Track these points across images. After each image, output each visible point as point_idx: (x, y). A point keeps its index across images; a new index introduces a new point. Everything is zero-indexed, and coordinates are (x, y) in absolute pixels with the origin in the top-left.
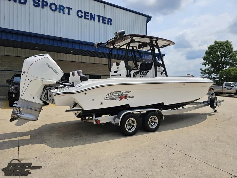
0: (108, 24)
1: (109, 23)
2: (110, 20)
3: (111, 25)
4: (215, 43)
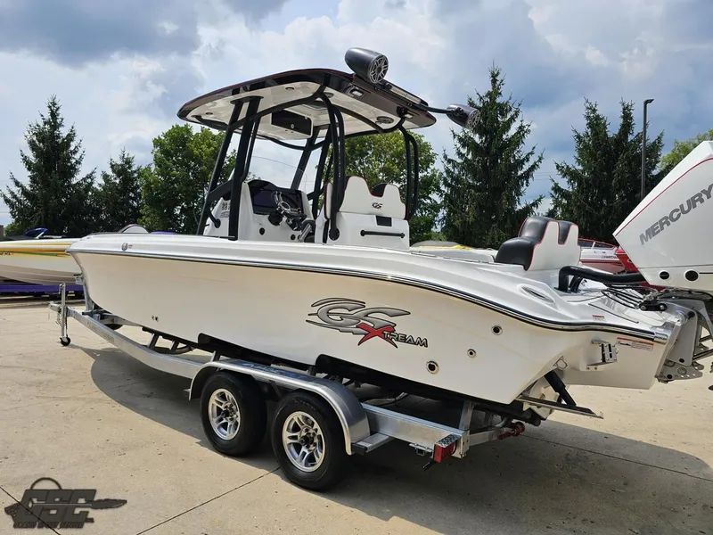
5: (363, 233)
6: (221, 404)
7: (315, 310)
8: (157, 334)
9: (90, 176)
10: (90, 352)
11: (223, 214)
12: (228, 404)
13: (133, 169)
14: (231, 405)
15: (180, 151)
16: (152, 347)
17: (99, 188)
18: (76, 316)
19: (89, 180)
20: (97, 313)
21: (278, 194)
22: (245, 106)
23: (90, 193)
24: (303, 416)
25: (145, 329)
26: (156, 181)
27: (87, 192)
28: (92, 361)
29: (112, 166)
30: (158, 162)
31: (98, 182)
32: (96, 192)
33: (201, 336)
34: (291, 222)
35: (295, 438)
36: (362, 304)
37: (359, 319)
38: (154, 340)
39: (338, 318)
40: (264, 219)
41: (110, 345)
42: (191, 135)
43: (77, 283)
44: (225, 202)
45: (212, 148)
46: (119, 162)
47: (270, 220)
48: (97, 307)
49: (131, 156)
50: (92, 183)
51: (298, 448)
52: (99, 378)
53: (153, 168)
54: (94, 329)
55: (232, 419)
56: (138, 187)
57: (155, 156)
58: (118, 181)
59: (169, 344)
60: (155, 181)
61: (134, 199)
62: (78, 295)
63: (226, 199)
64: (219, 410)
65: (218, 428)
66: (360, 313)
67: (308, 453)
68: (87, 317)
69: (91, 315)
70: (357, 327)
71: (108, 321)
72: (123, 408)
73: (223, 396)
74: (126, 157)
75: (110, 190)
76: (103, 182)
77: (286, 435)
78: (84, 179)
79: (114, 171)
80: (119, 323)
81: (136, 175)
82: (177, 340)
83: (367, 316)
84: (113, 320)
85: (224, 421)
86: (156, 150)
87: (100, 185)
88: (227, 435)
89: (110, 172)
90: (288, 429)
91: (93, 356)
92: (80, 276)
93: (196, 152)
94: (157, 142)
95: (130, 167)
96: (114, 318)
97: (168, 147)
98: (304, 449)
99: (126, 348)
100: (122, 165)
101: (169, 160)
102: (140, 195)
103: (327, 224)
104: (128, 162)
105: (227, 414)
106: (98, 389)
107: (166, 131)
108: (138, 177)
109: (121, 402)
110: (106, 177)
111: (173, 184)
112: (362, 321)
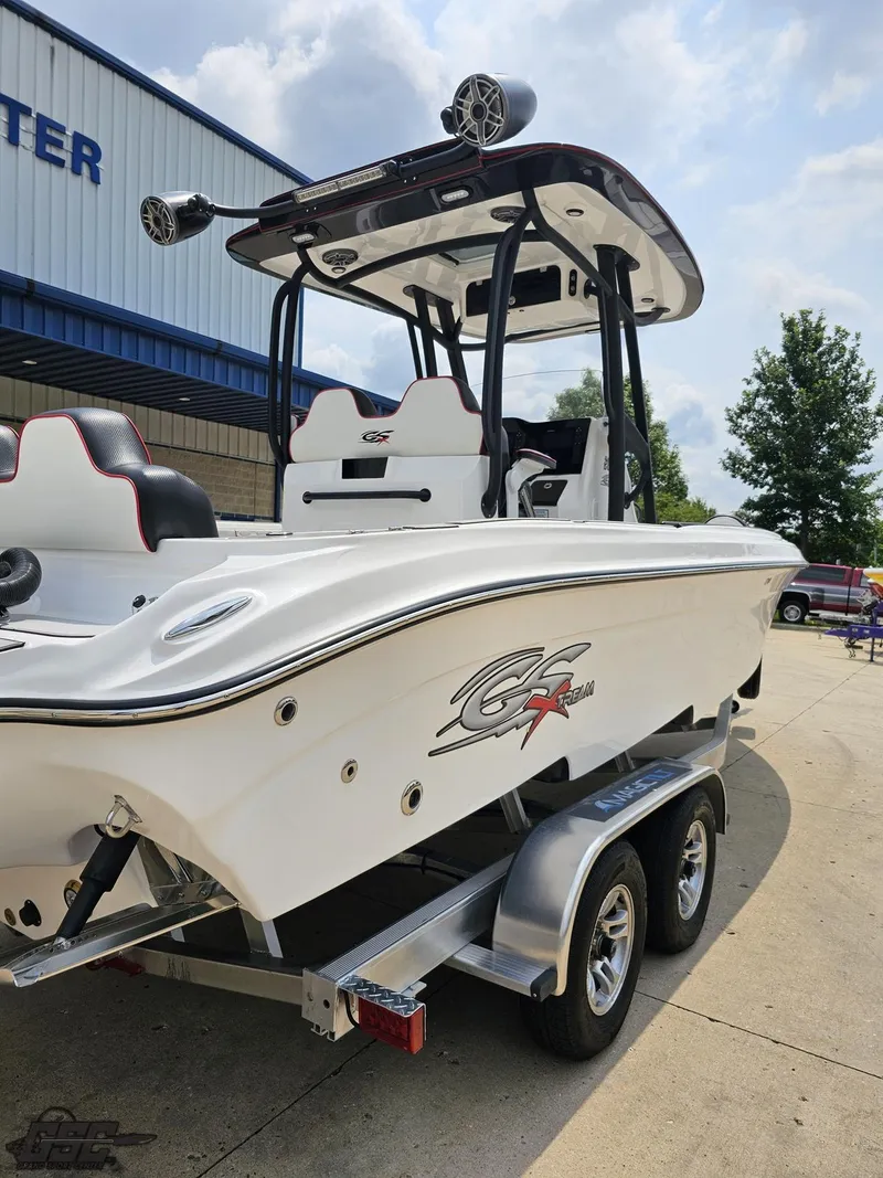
0: (76, 171)
1: (85, 169)
2: (86, 151)
3: (95, 179)
4: (585, 383)
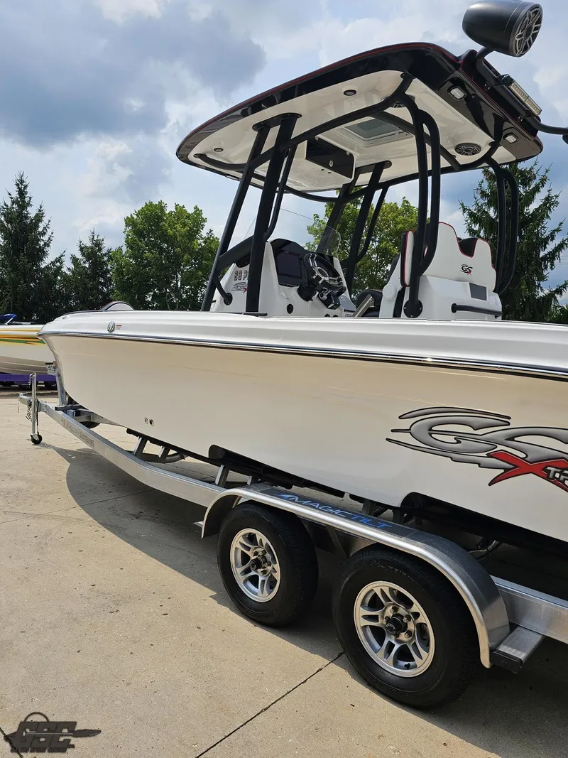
5: (455, 308)
6: (248, 549)
7: (406, 424)
8: (145, 438)
9: (59, 260)
10: (64, 453)
11: (237, 287)
12: (260, 550)
13: (104, 252)
14: (264, 552)
15: (152, 231)
16: (140, 455)
17: (68, 273)
18: (48, 411)
19: (58, 264)
20: (71, 408)
21: (312, 258)
22: (274, 133)
23: (59, 278)
24: (391, 590)
25: (129, 431)
26: (128, 264)
27: (56, 277)
28: (66, 465)
29: (81, 249)
30: (130, 244)
31: (67, 266)
32: (64, 276)
33: (214, 449)
34: (325, 297)
35: (375, 618)
36: (505, 421)
37: (494, 443)
38: (142, 445)
39: (452, 439)
40: (293, 292)
41: (83, 446)
42: (165, 214)
43: (50, 372)
44: (239, 269)
45: (187, 228)
46: (89, 244)
47: (300, 292)
48: (71, 401)
49: (100, 238)
50: (61, 267)
51: (379, 634)
52: (77, 489)
53: (125, 249)
54: (68, 427)
55: (264, 572)
56: (108, 271)
57: (128, 235)
58: (87, 265)
59: (158, 450)
60: (126, 264)
61: (104, 285)
62: (50, 385)
63: (240, 264)
64: (245, 558)
65: (245, 582)
66: (499, 433)
67: (397, 646)
68: (61, 413)
69: (65, 410)
70: (489, 456)
71: (84, 419)
72: (108, 534)
73: (251, 538)
74: (95, 239)
75: (80, 274)
76: (72, 266)
77: (360, 613)
78: (53, 263)
79: (83, 254)
80: (96, 421)
81: (106, 259)
82: (167, 447)
83: (512, 439)
84: (89, 417)
85: (253, 573)
86: (128, 230)
87: (69, 269)
88: (260, 595)
89: (79, 255)
90: (363, 604)
91: (69, 460)
92: (54, 365)
93: (170, 232)
94: (129, 222)
95: (100, 250)
96: (90, 415)
97: (141, 227)
98: (389, 639)
99: (109, 455)
100: (91, 248)
101: (141, 241)
102: (110, 280)
103: (401, 295)
104: (98, 244)
105: (258, 564)
106: (76, 504)
107: (139, 208)
108: (108, 261)
109: (104, 524)
110: (75, 260)
111: (144, 268)
112: (500, 447)
